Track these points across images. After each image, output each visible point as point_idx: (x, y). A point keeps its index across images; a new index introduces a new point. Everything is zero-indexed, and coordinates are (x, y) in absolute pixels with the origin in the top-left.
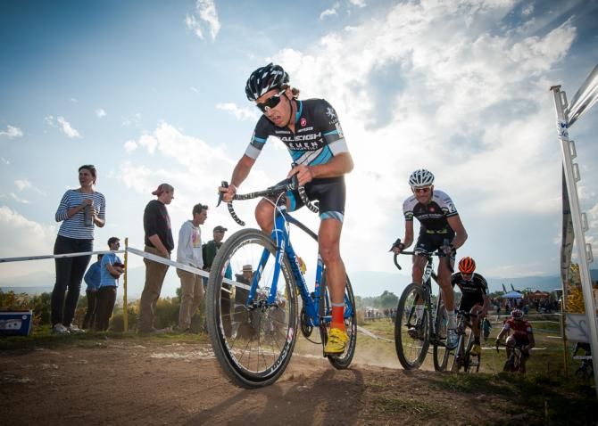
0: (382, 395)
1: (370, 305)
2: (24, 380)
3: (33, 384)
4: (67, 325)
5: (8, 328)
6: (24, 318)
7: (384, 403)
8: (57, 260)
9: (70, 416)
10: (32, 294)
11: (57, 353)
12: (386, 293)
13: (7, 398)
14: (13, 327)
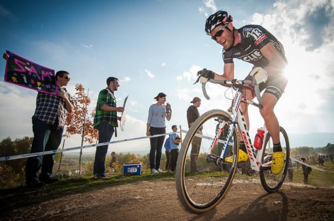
1: (319, 152)
2: (137, 198)
3: (141, 199)
4: (157, 169)
5: (131, 171)
6: (138, 166)
8: (151, 138)
9: (157, 216)
11: (152, 184)
12: (329, 144)
13: (130, 207)
14: (134, 171)
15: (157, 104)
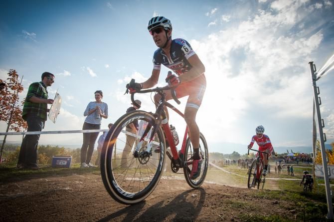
0: (230, 200)
1: (227, 158)
2: (66, 189)
3: (71, 190)
4: (88, 163)
5: (60, 164)
6: (68, 159)
7: (232, 203)
9: (88, 206)
10: (72, 149)
11: (82, 176)
12: (234, 152)
13: (59, 197)
14: (63, 164)
15: (96, 102)
